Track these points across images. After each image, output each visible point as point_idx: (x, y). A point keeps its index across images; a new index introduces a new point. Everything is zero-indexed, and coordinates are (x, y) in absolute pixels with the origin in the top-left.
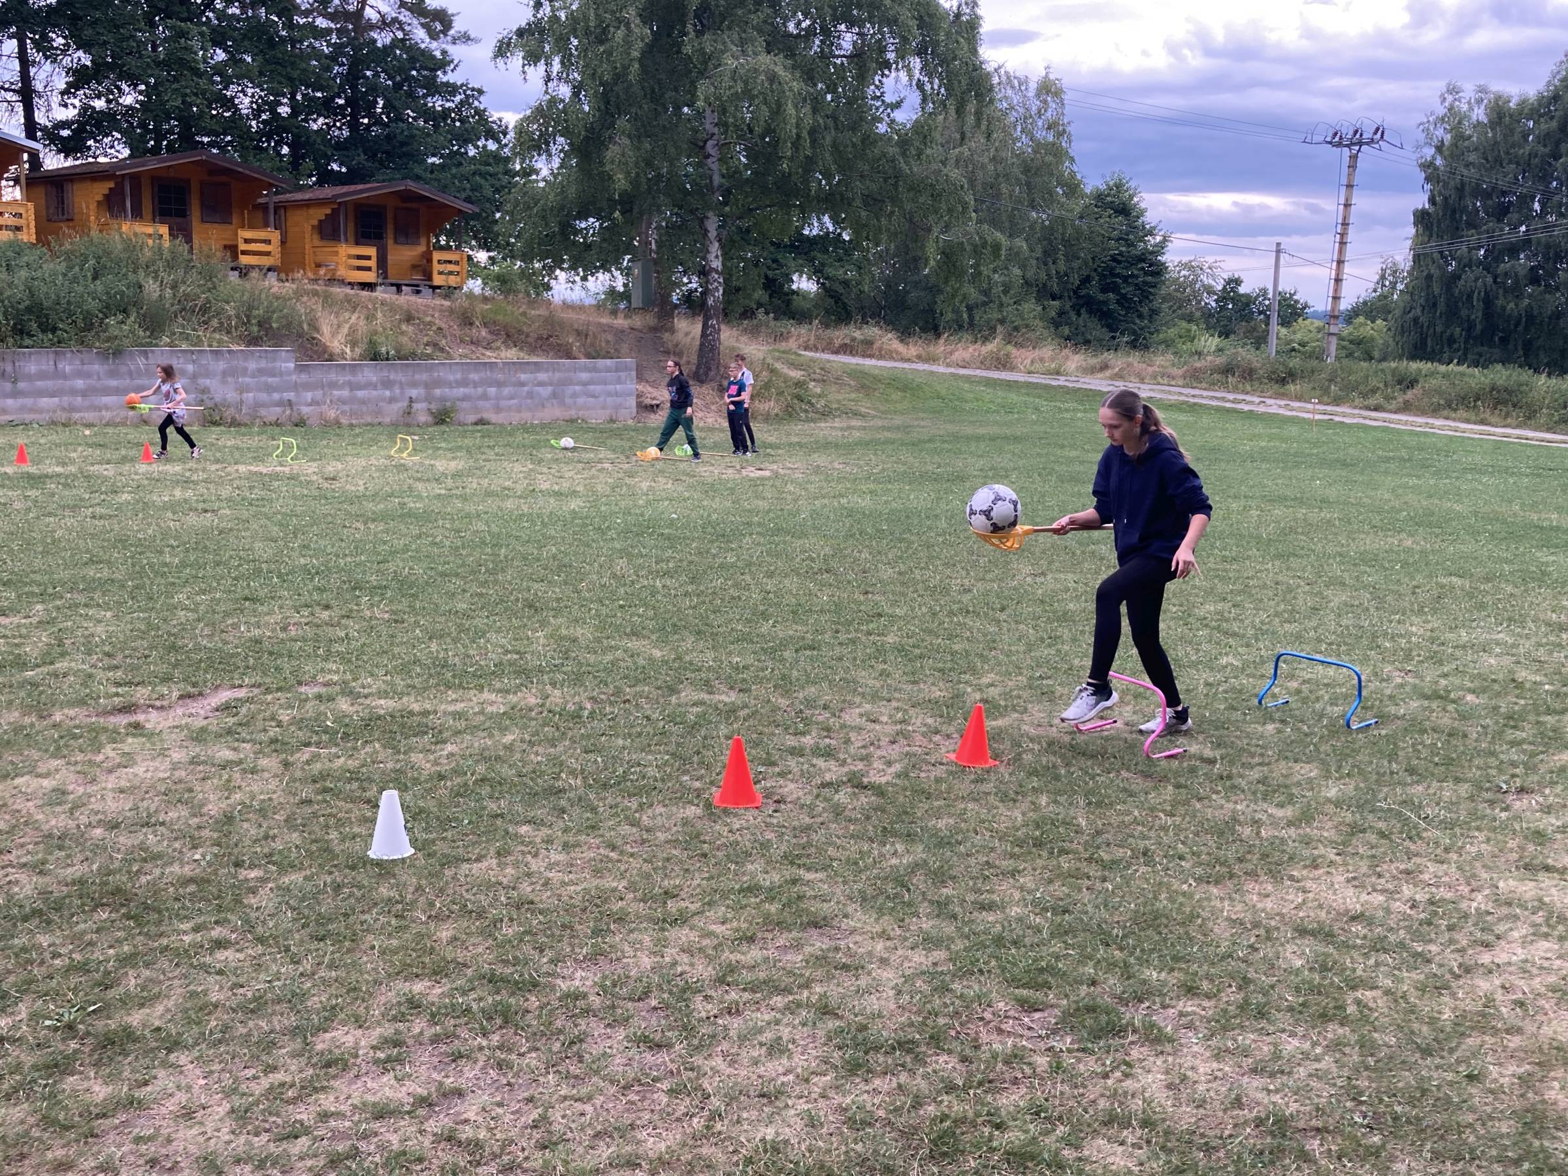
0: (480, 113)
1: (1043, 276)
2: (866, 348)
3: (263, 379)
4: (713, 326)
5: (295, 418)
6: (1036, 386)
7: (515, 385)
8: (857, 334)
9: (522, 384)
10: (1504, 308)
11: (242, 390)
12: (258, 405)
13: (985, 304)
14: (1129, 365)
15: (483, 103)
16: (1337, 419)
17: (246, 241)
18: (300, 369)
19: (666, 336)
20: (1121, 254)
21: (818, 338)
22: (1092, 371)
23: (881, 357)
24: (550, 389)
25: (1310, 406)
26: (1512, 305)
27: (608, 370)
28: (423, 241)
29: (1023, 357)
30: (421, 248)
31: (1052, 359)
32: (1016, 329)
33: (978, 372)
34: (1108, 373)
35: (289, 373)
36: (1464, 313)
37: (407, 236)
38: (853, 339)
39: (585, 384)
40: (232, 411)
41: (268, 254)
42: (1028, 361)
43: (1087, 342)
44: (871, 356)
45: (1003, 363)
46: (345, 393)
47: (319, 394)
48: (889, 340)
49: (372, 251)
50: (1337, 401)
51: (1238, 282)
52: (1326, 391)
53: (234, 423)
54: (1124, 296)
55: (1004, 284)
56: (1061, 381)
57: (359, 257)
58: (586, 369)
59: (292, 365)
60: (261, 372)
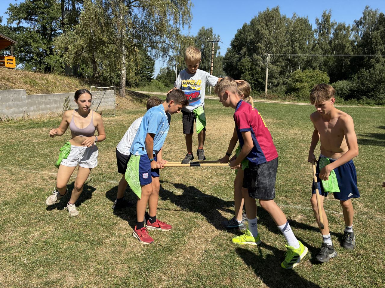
3: (16, 102)
11: (8, 107)
18: (29, 98)
24: (97, 101)
27: (109, 94)
35: (25, 100)
47: (35, 107)
58: (105, 94)
59: (26, 96)
60: (15, 99)
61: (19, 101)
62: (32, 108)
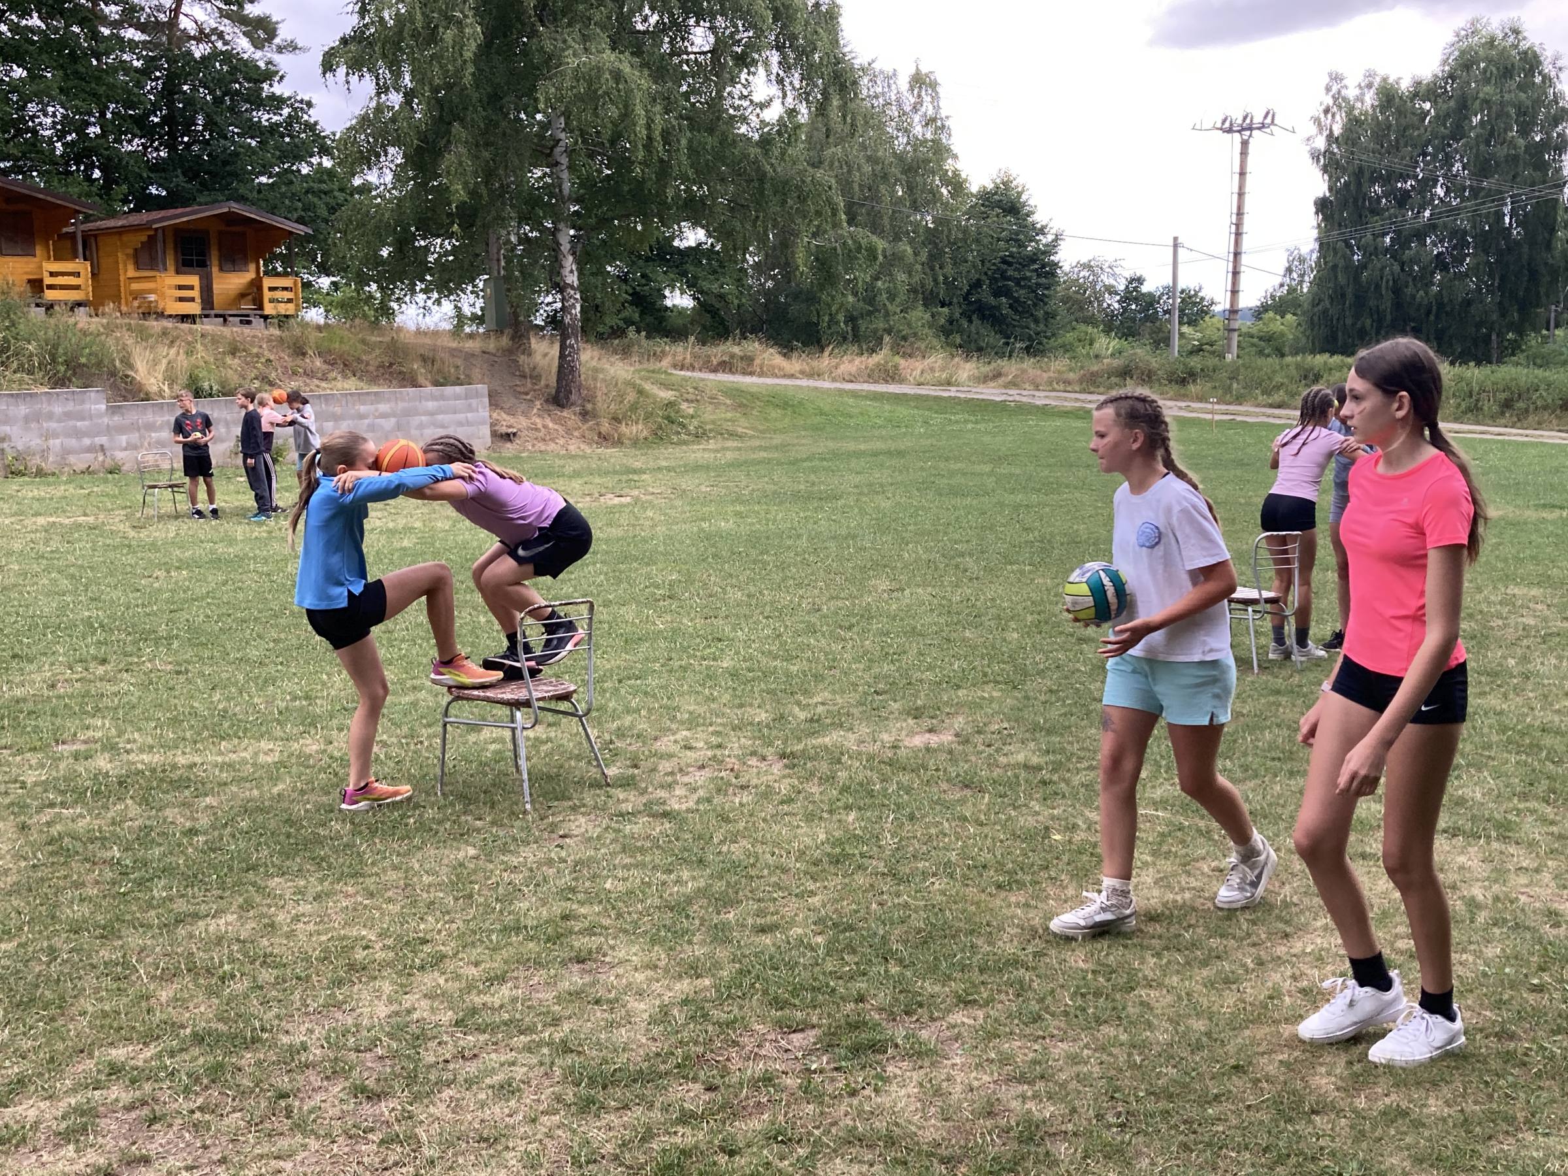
0: (311, 127)
1: (930, 283)
2: (746, 365)
3: (71, 423)
4: (572, 346)
5: (109, 463)
6: (926, 398)
7: (352, 418)
8: (736, 350)
9: (362, 417)
10: (1413, 297)
11: (48, 435)
12: (66, 452)
13: (870, 313)
14: (1024, 371)
15: (313, 116)
16: (1239, 418)
17: (52, 274)
18: (113, 410)
19: (522, 359)
20: (1011, 255)
21: (695, 356)
22: (985, 379)
23: (762, 374)
24: (393, 420)
25: (1210, 406)
26: (1421, 293)
27: (457, 397)
28: (252, 267)
29: (913, 367)
30: (250, 275)
31: (943, 369)
32: (905, 338)
33: (866, 387)
34: (1001, 381)
35: (100, 416)
36: (1372, 303)
37: (233, 262)
38: (732, 356)
39: (431, 414)
40: (37, 460)
41: (77, 287)
42: (917, 373)
43: (980, 349)
44: (751, 374)
45: (892, 375)
48: (771, 356)
49: (194, 280)
50: (1239, 400)
51: (1140, 280)
52: (1228, 389)
53: (40, 473)
54: (1017, 300)
55: (888, 291)
56: (952, 392)
57: (181, 287)
58: (433, 398)
59: (103, 407)
60: (68, 415)
61: (83, 419)
62: (123, 439)
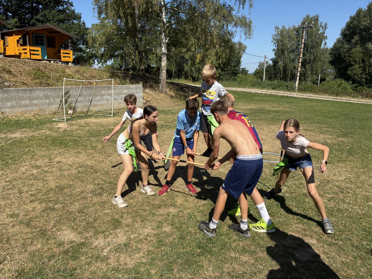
9: (103, 95)
27: (133, 89)
30: (56, 48)
37: (52, 45)
46: (27, 102)
47: (14, 103)
49: (39, 49)
57: (35, 51)
58: (126, 89)
